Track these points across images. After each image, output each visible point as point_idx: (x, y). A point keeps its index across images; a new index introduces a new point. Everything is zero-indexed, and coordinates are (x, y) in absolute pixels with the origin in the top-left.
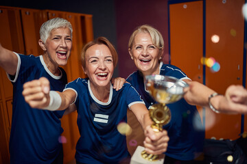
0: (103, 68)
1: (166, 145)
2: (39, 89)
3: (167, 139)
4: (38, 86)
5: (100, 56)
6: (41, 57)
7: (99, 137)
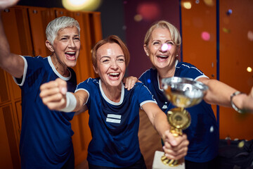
2: (57, 90)
4: (55, 87)
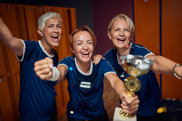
0: (86, 48)
1: (137, 106)
2: (46, 66)
3: (138, 101)
4: (45, 64)
5: (84, 39)
6: (39, 41)
7: (84, 98)
